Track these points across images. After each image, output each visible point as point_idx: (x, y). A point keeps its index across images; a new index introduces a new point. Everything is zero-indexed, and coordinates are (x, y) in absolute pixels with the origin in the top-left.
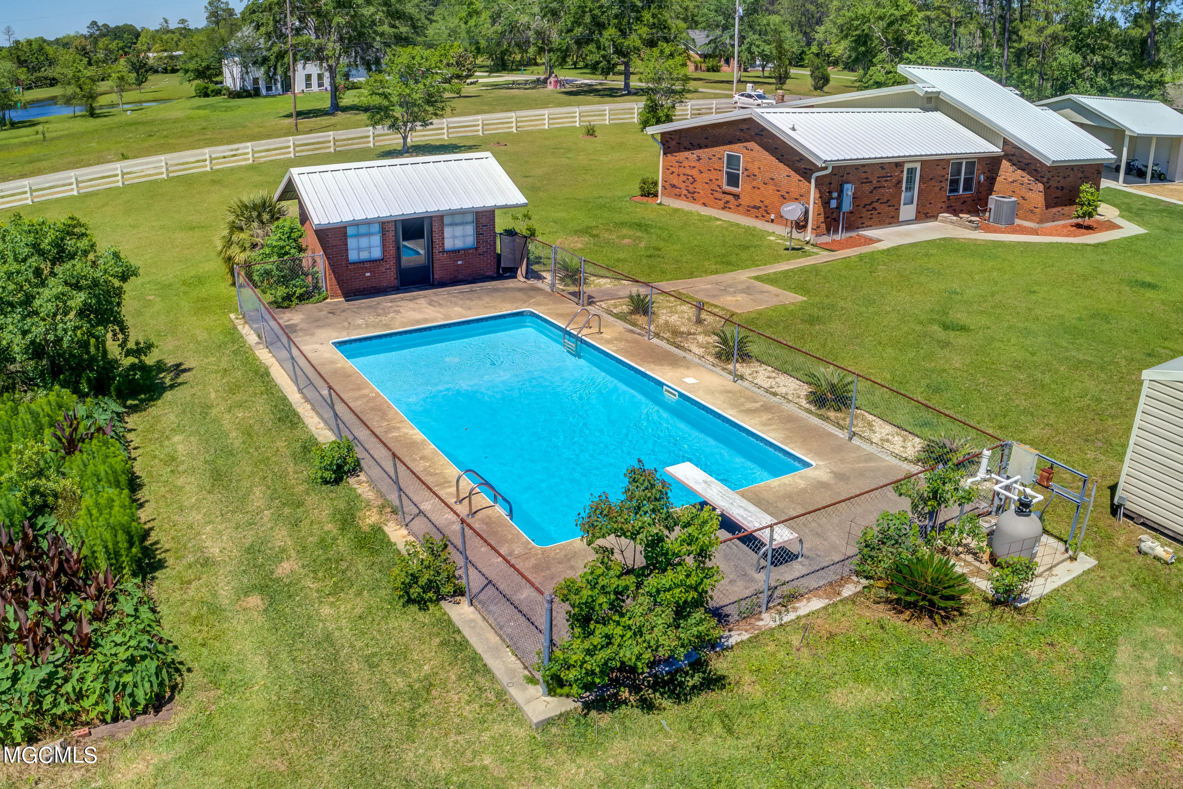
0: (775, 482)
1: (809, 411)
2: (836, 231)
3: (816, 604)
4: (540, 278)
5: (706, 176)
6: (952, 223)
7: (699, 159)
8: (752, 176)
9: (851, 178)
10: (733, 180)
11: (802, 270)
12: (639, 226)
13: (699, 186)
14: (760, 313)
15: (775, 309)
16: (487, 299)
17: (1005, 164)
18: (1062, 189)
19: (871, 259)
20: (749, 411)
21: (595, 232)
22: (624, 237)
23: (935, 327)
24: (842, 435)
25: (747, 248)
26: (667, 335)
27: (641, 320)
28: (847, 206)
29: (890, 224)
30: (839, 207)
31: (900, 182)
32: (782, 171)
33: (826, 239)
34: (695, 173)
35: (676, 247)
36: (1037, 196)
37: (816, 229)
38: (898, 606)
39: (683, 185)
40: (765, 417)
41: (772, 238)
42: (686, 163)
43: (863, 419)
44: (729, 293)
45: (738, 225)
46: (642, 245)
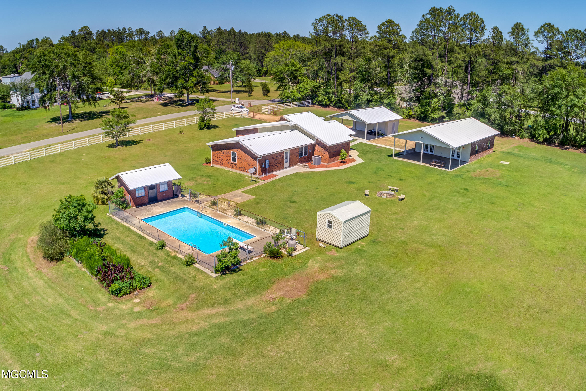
0: (249, 240)
1: (256, 226)
2: (265, 174)
3: (257, 258)
4: (185, 196)
5: (226, 158)
6: (301, 166)
7: (224, 153)
8: (239, 159)
9: (268, 158)
10: (234, 160)
11: (255, 188)
12: (208, 176)
13: (224, 161)
14: (244, 202)
15: (248, 201)
16: (174, 205)
17: (317, 146)
18: (335, 152)
19: (274, 183)
20: (243, 227)
21: (195, 179)
22: (204, 181)
23: (288, 202)
24: (262, 230)
25: (240, 181)
26: (222, 211)
27: (215, 207)
28: (267, 166)
29: (281, 169)
30: (265, 167)
31: (283, 157)
32: (248, 158)
33: (262, 176)
34: (222, 157)
35: (220, 183)
36: (326, 155)
37: (259, 174)
38: (271, 257)
39: (219, 161)
40: (246, 228)
41: (247, 177)
42: (219, 154)
43: (268, 226)
44: (236, 197)
45: (236, 173)
46: (210, 183)
